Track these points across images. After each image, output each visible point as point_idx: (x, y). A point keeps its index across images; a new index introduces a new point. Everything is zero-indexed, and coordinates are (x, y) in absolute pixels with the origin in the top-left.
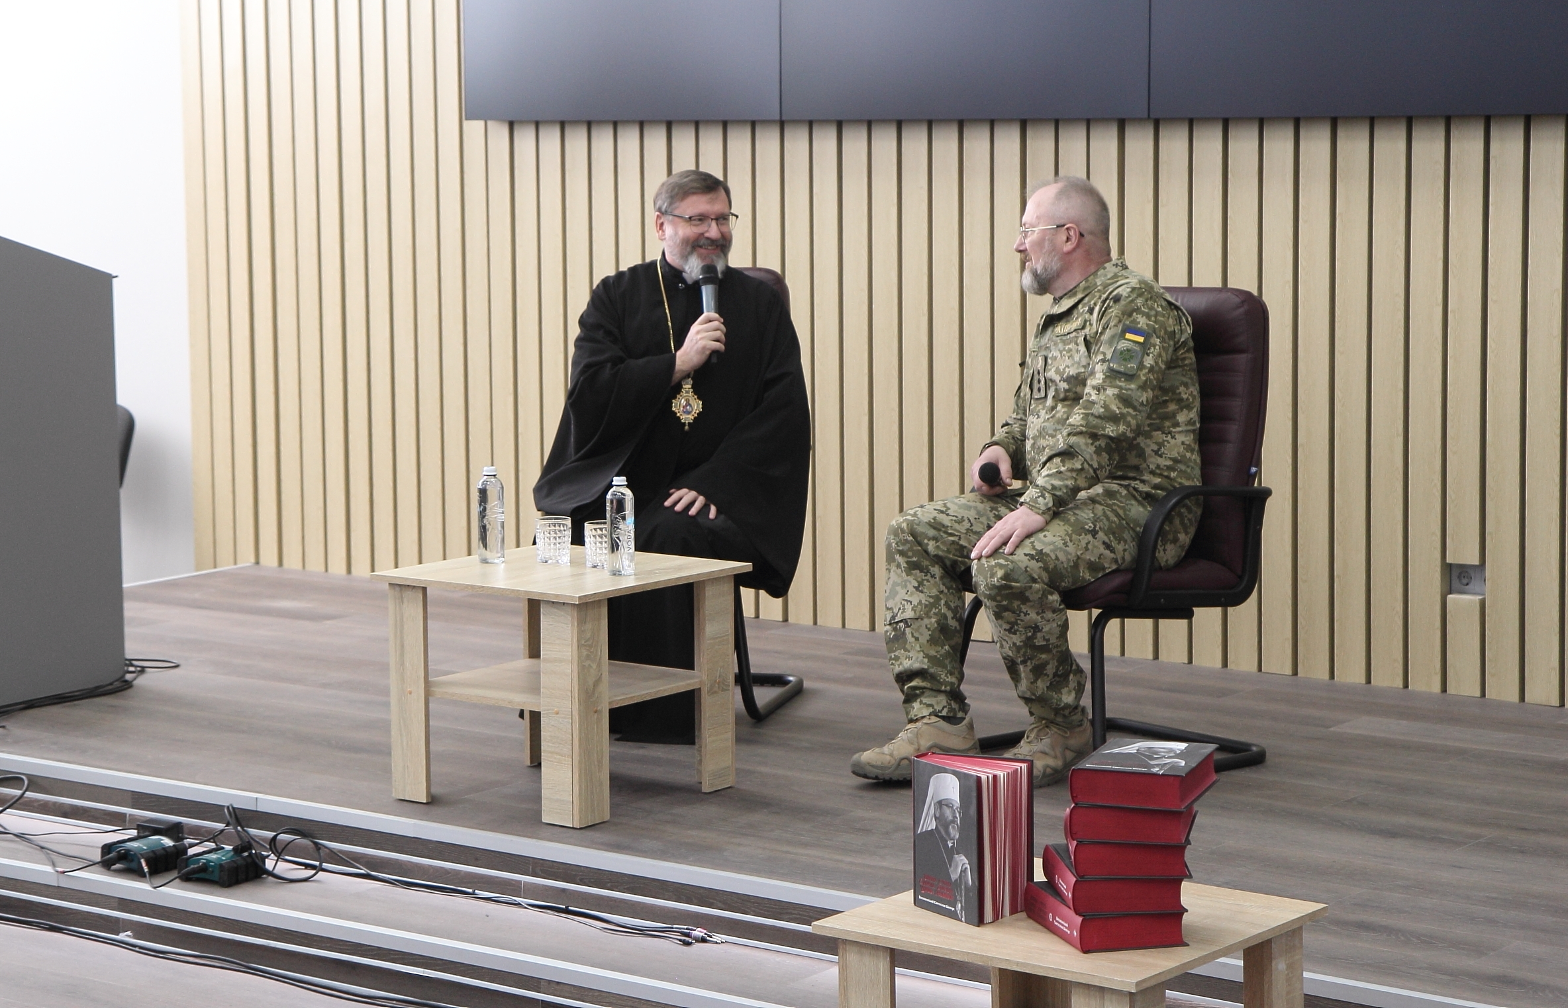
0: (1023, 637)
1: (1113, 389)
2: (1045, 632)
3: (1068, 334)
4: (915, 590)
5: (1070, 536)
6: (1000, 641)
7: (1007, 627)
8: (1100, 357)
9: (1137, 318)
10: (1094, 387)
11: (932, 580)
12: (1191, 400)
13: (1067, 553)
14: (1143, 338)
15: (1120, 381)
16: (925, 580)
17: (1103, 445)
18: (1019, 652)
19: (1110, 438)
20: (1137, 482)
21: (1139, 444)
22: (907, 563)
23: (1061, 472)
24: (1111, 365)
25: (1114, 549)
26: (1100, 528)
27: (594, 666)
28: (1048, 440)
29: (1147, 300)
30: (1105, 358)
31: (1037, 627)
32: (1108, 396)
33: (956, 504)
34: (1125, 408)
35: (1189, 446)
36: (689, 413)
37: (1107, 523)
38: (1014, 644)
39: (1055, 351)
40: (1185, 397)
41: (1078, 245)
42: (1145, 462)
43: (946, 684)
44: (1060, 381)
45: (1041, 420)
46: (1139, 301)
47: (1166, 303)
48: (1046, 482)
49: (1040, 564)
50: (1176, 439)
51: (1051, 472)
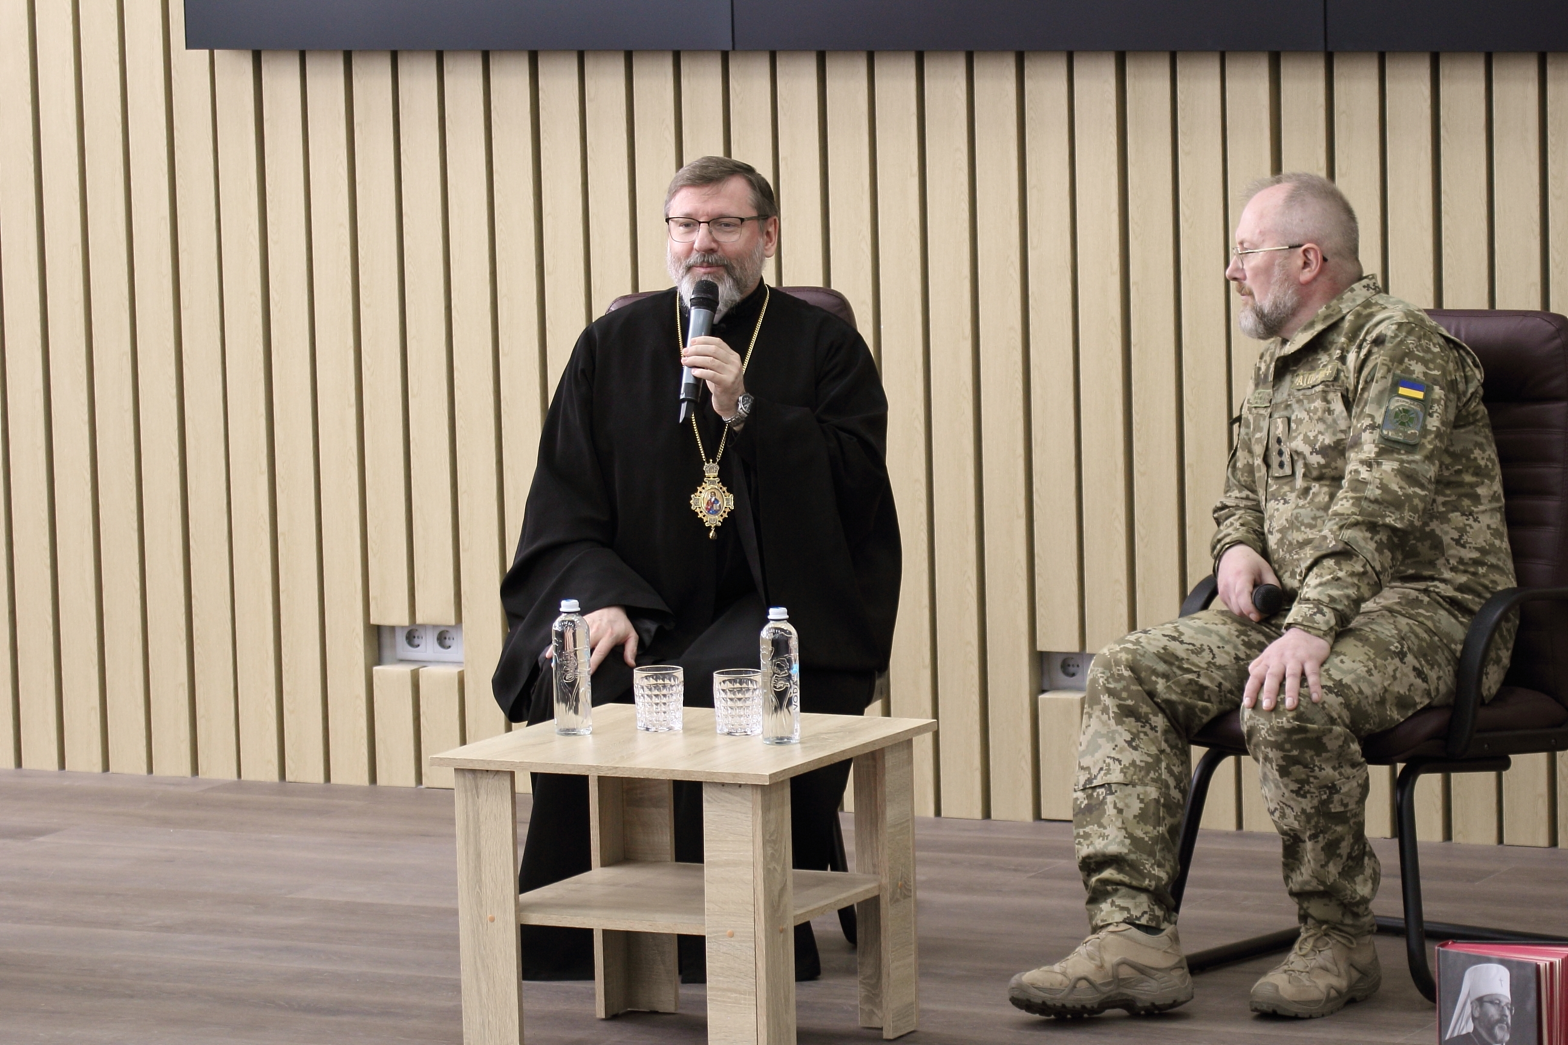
0: (1316, 802)
1: (1391, 463)
2: (1344, 794)
3: (1313, 386)
4: (1126, 745)
5: (1373, 661)
6: (1282, 808)
7: (1295, 786)
8: (1367, 422)
9: (1410, 365)
10: (1363, 462)
11: (1151, 733)
12: (1490, 467)
13: (1372, 685)
14: (1422, 393)
15: (1399, 453)
16: (1142, 732)
17: (1384, 539)
18: (1308, 821)
19: (1393, 530)
20: (1436, 583)
21: (1433, 531)
22: (1119, 706)
23: (1338, 579)
24: (1385, 432)
25: (1426, 676)
26: (1409, 648)
27: (779, 869)
28: (1305, 533)
29: (1419, 339)
30: (1375, 423)
31: (1334, 785)
32: (1385, 472)
33: (1191, 627)
34: (1409, 487)
35: (1496, 530)
36: (716, 512)
37: (1416, 641)
38: (1303, 811)
39: (1300, 412)
40: (1482, 463)
41: (1321, 271)
42: (1443, 555)
43: (1152, 877)
44: (1311, 453)
45: (1291, 505)
46: (1411, 341)
47: (1443, 340)
48: (1319, 593)
49: (1341, 699)
50: (1479, 522)
51: (1324, 579)
